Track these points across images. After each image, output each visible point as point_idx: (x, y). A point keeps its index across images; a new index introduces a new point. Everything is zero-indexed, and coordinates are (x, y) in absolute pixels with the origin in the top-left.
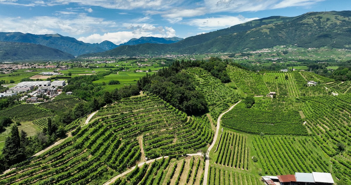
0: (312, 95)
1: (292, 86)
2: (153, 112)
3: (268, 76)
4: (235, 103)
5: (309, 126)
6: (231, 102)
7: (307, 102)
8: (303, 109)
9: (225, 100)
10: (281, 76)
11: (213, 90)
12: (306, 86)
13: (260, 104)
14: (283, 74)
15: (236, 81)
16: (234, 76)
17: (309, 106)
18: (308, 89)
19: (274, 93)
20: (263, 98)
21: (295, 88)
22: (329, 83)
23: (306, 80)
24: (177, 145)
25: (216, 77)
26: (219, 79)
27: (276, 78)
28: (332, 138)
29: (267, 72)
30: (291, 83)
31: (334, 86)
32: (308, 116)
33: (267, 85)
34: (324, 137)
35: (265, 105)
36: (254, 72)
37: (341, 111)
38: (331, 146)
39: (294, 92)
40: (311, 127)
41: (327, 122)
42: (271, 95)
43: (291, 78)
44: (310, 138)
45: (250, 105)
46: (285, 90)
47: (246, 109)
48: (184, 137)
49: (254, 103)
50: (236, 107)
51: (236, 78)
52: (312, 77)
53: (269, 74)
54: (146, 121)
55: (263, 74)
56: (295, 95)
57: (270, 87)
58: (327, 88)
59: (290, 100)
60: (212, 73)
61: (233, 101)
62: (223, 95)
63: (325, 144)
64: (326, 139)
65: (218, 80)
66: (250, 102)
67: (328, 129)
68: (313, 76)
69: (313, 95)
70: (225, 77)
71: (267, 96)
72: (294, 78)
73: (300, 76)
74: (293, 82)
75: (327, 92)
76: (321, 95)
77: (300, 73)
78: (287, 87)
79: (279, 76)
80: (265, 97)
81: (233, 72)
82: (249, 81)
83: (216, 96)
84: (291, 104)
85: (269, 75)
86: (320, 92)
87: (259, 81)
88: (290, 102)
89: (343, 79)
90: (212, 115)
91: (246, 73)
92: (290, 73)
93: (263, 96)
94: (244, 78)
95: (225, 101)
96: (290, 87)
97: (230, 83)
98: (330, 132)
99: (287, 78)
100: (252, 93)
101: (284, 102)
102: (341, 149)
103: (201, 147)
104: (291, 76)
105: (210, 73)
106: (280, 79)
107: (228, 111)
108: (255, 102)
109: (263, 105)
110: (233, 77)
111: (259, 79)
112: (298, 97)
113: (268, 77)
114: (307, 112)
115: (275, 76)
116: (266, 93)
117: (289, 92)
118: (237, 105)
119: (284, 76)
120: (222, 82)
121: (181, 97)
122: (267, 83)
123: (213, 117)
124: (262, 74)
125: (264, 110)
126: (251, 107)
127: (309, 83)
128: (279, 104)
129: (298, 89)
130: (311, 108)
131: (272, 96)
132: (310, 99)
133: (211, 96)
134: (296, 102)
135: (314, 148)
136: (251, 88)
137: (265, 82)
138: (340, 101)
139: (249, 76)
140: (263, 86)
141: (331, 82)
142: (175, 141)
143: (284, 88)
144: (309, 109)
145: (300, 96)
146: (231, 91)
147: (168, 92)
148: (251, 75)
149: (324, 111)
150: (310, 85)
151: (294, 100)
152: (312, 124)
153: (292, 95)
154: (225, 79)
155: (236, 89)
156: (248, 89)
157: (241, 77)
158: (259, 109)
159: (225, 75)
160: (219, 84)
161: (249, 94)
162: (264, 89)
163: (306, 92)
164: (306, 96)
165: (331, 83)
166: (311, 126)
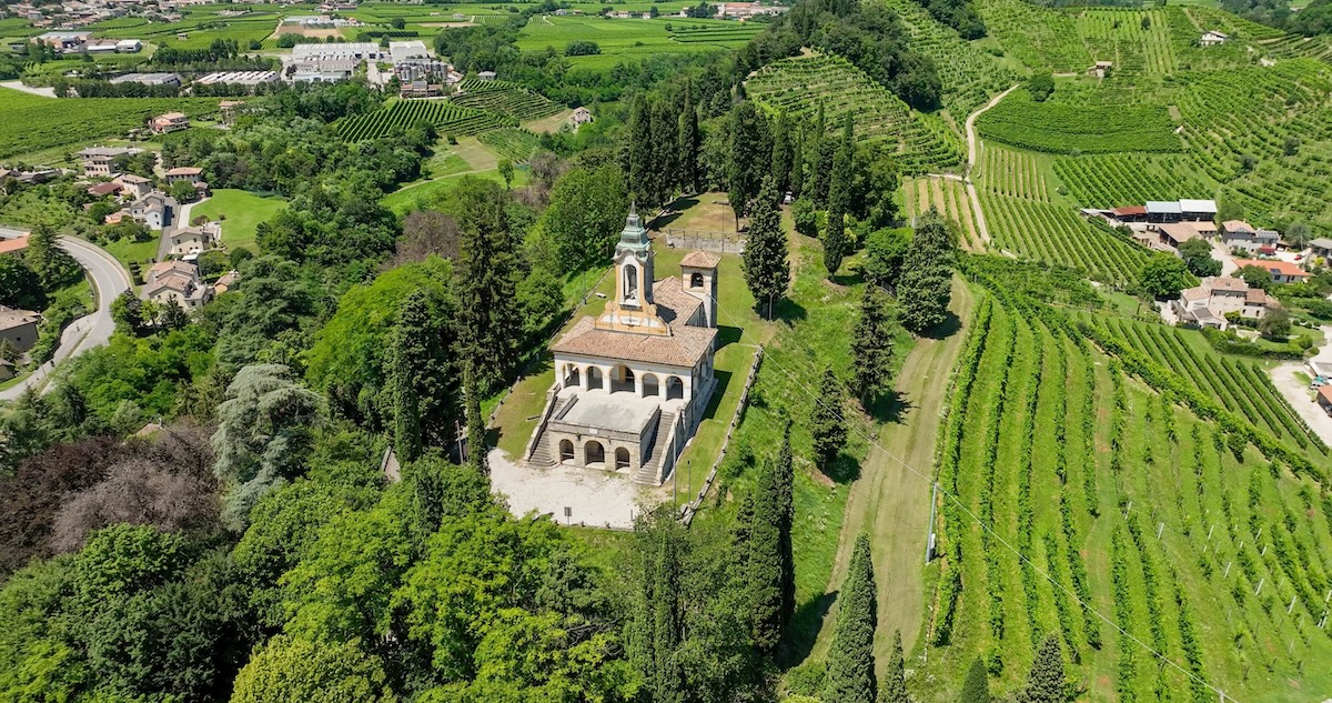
0: (1210, 68)
1: (1158, 47)
2: (846, 91)
3: (1092, 20)
4: (1003, 90)
5: (1189, 135)
6: (991, 87)
7: (1192, 85)
8: (1178, 101)
9: (976, 82)
10: (1131, 19)
11: (945, 56)
12: (1196, 44)
13: (1069, 91)
14: (1136, 13)
15: (1002, 34)
16: (996, 21)
17: (1196, 94)
18: (1200, 54)
19: (1109, 64)
20: (1078, 79)
21: (1166, 52)
22: (1265, 41)
23: (1201, 30)
24: (907, 156)
25: (945, 22)
26: (954, 27)
27: (1116, 27)
28: (1235, 151)
29: (1089, 9)
30: (1156, 38)
31: (1278, 50)
32: (1190, 114)
33: (1087, 45)
34: (1217, 151)
35: (1082, 94)
36: (1050, 9)
37: (1269, 97)
38: (1228, 164)
39: (1161, 62)
40: (1193, 138)
41: (1233, 122)
42: (1098, 71)
43: (1159, 24)
44: (1187, 157)
45: (1042, 94)
46: (1137, 58)
47: (1034, 104)
48: (916, 142)
49: (1052, 91)
50: (1006, 98)
51: (1001, 24)
52: (1217, 23)
53: (1095, 14)
54: (837, 108)
55: (1077, 14)
56: (1163, 71)
57: (1098, 51)
58: (1250, 49)
59: (1149, 81)
60: (933, 12)
61: (996, 85)
62: (969, 69)
63: (1216, 164)
64: (1219, 153)
65: (950, 31)
66: (1042, 88)
67: (1230, 134)
68: (1223, 20)
69: (1212, 68)
70: (970, 23)
71: (1087, 73)
72: (1166, 25)
73: (1184, 19)
74: (1162, 35)
75: (1249, 58)
76: (1233, 66)
77: (1185, 10)
78: (1144, 49)
79: (1124, 20)
80: (1081, 76)
81: (992, 9)
82: (1036, 34)
83: (954, 70)
84: (1150, 90)
85: (1094, 17)
86: (1230, 59)
87: (1067, 33)
88: (1147, 85)
89: (1311, 29)
90: (952, 115)
91: (1029, 12)
92: (1157, 12)
93: (1075, 74)
94: (1022, 25)
95: (977, 85)
96: (1151, 50)
97: (984, 40)
98: (1232, 141)
99: (1146, 24)
100: (1047, 66)
101: (1131, 88)
102: (1247, 166)
103: (950, 165)
104: (1158, 19)
105: (926, 11)
106: (1127, 29)
107: (988, 108)
108: (1056, 88)
109: (1077, 94)
110: (992, 23)
111: (1064, 29)
112: (1169, 75)
113: (1092, 24)
114: (1188, 107)
115: (1113, 19)
116: (1085, 66)
117: (1148, 62)
118: (1008, 95)
119: (1139, 19)
120: (963, 37)
121: (892, 62)
122: (1089, 39)
123: (955, 119)
124: (1074, 13)
125: (1078, 106)
126: (1044, 100)
127: (1207, 38)
128: (1119, 91)
129: (1173, 55)
130: (1199, 99)
131: (1101, 73)
132: (1201, 76)
133: (944, 69)
134: (1164, 85)
135: (1192, 173)
136: (1044, 53)
137: (1083, 37)
138: (1273, 76)
139: (1037, 19)
140: (1077, 47)
141: (1271, 37)
142: (902, 149)
143: (1136, 52)
144: (1195, 100)
145: (1177, 71)
146: (989, 60)
147: (865, 51)
148: (1043, 17)
149: (1231, 101)
150: (1207, 43)
151: (1161, 81)
152: (1196, 131)
153: (1155, 70)
154: (971, 27)
155: (1001, 55)
156: (1034, 57)
157: (1015, 24)
158: (1065, 104)
159: (971, 18)
160: (953, 41)
161: (1039, 69)
162: (1081, 56)
163: (1194, 60)
164: (1193, 69)
165: (1273, 40)
166: (1193, 134)
